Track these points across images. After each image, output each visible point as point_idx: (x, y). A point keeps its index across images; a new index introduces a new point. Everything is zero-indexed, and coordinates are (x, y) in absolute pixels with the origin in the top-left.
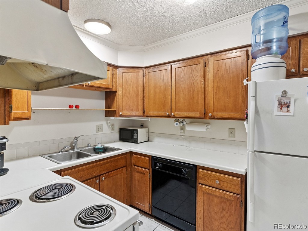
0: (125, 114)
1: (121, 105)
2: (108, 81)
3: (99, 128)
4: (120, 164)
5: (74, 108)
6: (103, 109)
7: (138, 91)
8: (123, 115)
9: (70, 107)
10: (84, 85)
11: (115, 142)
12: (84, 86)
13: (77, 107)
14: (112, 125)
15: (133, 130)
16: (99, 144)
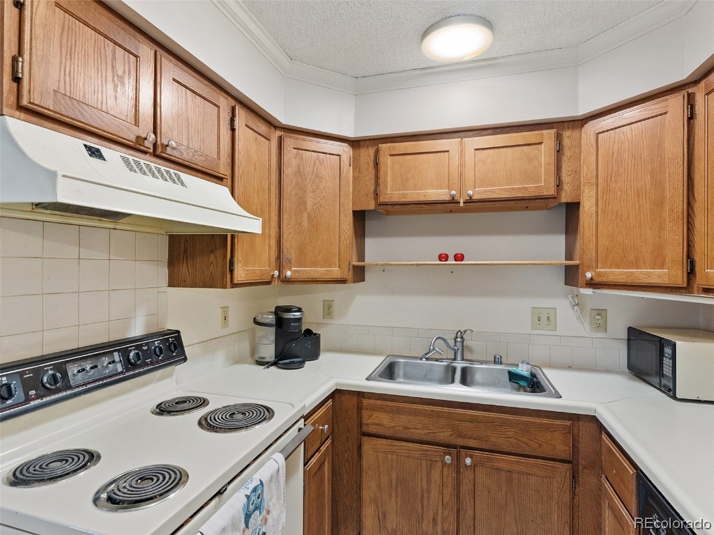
0: (604, 279)
1: (593, 246)
2: (541, 177)
3: (544, 319)
4: (540, 446)
5: (451, 261)
6: (560, 262)
7: (658, 185)
8: (597, 280)
9: (443, 257)
10: (459, 202)
11: (608, 371)
12: (462, 204)
13: (459, 257)
14: (596, 312)
15: (662, 343)
16: (523, 362)
